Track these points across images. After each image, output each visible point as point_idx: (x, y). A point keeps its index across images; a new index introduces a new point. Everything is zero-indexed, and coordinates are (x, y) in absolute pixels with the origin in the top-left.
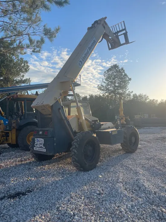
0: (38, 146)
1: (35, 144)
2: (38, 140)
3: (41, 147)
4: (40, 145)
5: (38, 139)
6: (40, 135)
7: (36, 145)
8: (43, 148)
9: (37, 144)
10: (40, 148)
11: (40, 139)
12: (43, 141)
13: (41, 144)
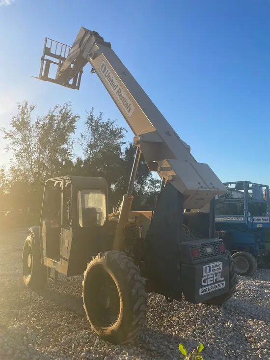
0: (210, 283)
1: (203, 279)
2: (210, 267)
3: (217, 282)
4: (215, 278)
5: (211, 265)
6: (210, 255)
7: (205, 281)
8: (220, 281)
9: (208, 278)
10: (215, 283)
11: (215, 264)
12: (221, 266)
13: (216, 276)
